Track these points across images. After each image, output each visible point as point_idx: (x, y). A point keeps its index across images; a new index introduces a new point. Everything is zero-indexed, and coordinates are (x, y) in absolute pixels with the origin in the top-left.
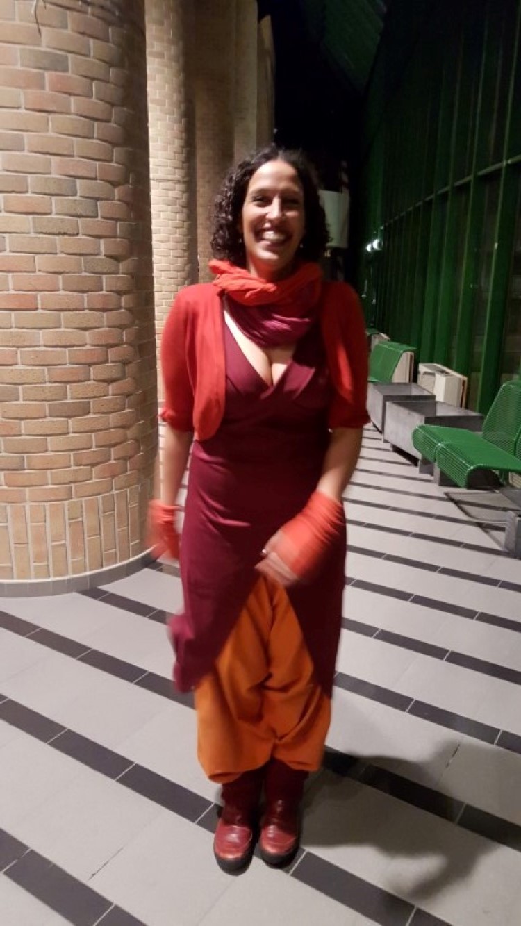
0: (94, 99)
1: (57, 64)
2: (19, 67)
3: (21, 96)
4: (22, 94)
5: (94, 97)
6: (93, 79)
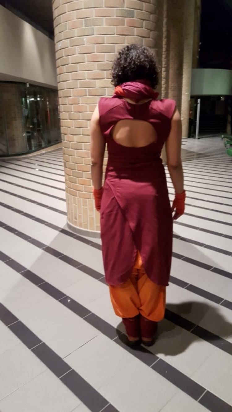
0: (144, 29)
1: (130, 14)
2: (115, 17)
3: (115, 29)
4: (116, 28)
5: (144, 28)
6: (144, 20)
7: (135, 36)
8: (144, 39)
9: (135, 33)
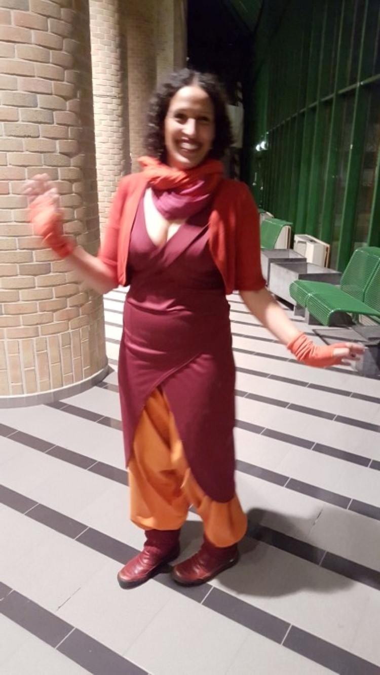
0: (49, 33)
1: (20, 4)
5: (49, 30)
6: (48, 17)
7: (33, 46)
8: (51, 51)
9: (33, 40)
